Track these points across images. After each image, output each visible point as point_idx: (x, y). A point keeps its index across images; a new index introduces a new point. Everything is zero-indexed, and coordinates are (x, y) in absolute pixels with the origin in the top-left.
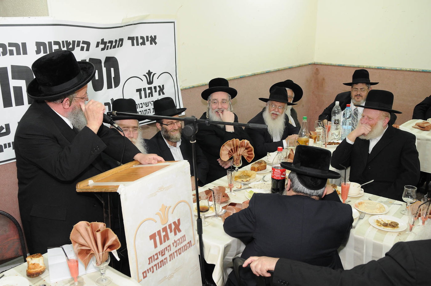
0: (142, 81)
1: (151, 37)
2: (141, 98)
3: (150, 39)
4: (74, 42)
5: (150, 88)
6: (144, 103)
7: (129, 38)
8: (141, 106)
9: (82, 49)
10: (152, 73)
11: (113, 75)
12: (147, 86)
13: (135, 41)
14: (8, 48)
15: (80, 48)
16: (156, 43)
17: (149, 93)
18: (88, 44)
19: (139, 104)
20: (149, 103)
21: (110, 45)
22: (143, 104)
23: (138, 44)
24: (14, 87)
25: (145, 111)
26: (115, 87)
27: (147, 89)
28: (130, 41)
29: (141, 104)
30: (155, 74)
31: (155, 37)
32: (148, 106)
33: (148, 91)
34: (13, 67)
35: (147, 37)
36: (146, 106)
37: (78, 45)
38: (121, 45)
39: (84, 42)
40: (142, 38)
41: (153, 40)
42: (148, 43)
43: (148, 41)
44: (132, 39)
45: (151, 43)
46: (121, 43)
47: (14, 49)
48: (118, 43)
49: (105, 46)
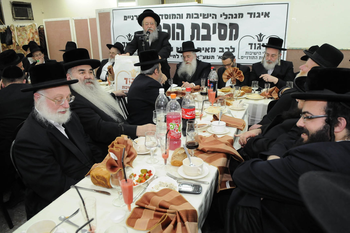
0: (254, 39)
2: (251, 48)
3: (264, 14)
4: (208, 14)
5: (259, 44)
7: (248, 13)
8: (250, 53)
9: (213, 18)
10: (263, 35)
11: (234, 33)
12: (257, 42)
13: (253, 15)
14: (177, 16)
16: (268, 17)
17: (258, 47)
18: (216, 15)
20: (257, 53)
21: (231, 16)
22: (252, 53)
23: (254, 17)
24: (177, 32)
25: (253, 57)
26: (235, 40)
27: (257, 44)
28: (249, 15)
30: (265, 36)
31: (269, 13)
32: (256, 54)
34: (177, 24)
35: (262, 13)
36: (254, 54)
37: (210, 16)
38: (242, 17)
39: (213, 14)
40: (259, 13)
41: (267, 15)
42: (262, 17)
43: (263, 15)
44: (251, 14)
45: (265, 17)
46: (241, 15)
47: (179, 16)
48: (238, 16)
49: (227, 17)
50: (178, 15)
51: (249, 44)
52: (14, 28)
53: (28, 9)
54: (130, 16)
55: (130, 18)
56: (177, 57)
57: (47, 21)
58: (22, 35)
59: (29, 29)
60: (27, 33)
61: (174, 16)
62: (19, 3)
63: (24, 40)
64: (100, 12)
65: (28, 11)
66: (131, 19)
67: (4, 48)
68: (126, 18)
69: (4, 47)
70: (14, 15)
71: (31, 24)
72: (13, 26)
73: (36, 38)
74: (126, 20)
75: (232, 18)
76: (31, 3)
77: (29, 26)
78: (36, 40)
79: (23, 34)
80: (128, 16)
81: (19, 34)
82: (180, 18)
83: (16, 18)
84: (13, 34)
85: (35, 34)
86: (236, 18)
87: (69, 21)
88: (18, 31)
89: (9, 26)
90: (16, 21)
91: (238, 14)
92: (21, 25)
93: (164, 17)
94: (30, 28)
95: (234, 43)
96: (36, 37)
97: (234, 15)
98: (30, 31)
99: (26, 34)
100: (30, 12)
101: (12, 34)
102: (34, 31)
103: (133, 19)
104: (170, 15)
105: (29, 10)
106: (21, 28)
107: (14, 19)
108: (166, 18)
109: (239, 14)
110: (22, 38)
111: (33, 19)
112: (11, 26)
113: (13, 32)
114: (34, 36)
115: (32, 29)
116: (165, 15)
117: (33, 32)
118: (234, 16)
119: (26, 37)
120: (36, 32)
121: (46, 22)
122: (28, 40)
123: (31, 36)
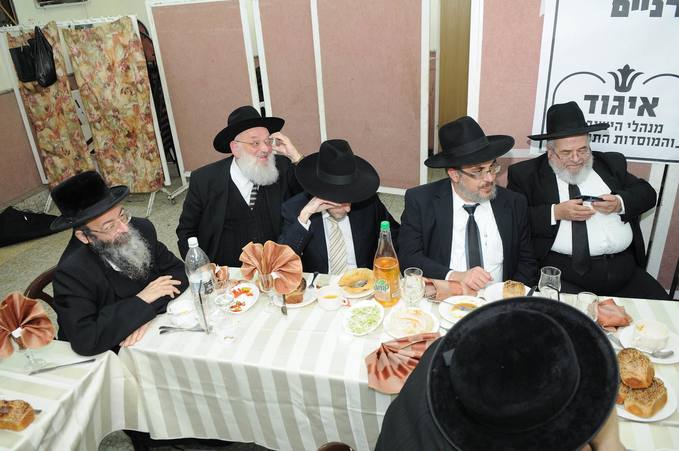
52: (58, 33)
55: (645, 7)
57: (156, 5)
58: (85, 53)
59: (110, 36)
60: (103, 46)
63: (94, 68)
66: (648, 12)
67: (26, 92)
68: (621, 9)
69: (29, 90)
71: (116, 19)
72: (55, 27)
73: (137, 63)
74: (625, 14)
77: (112, 23)
78: (138, 67)
79: (92, 50)
81: (75, 51)
84: (57, 51)
85: (132, 49)
88: (70, 40)
89: (41, 28)
90: (45, 7)
92: (81, 22)
94: (114, 30)
96: (136, 60)
98: (116, 41)
99: (101, 50)
101: (54, 51)
102: (127, 39)
103: (656, 14)
106: (80, 33)
107: (39, 2)
110: (87, 63)
112: (47, 28)
113: (57, 45)
114: (130, 55)
115: (122, 32)
117: (126, 43)
119: (99, 59)
120: (136, 42)
122: (110, 68)
123: (120, 54)
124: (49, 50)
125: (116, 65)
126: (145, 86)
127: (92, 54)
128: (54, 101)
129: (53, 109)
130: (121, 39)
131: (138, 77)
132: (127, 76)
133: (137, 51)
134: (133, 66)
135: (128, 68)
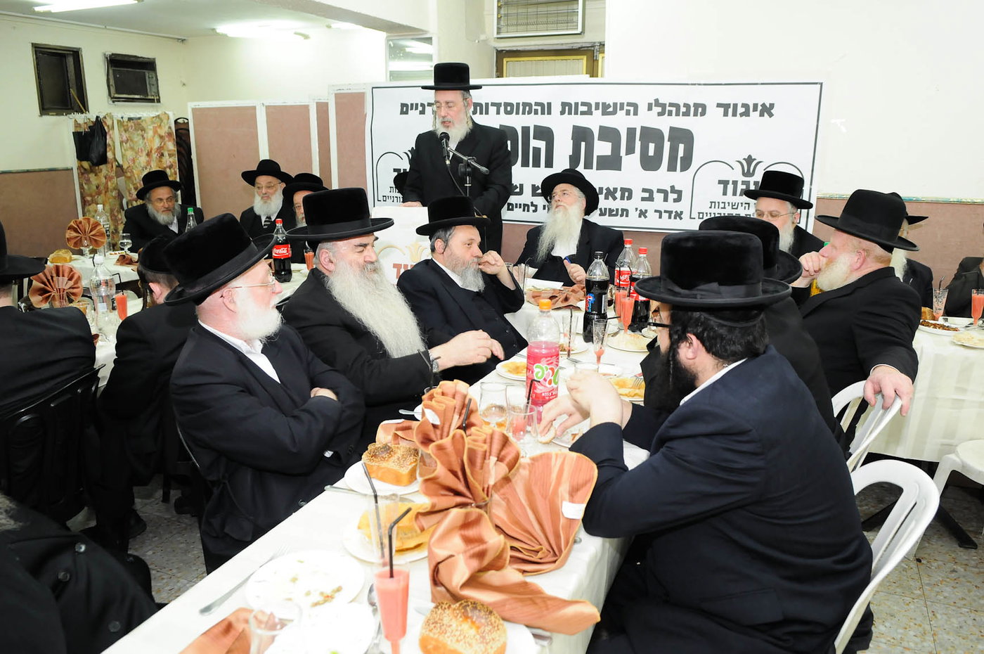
0: (733, 169)
1: (763, 105)
2: (725, 193)
3: (760, 108)
4: (615, 104)
5: (745, 183)
6: (729, 203)
7: (719, 105)
8: (722, 206)
9: (628, 113)
10: (755, 159)
11: (681, 153)
12: (741, 178)
13: (730, 111)
14: (534, 107)
15: (624, 112)
16: (771, 115)
18: (635, 106)
19: (719, 203)
20: (740, 205)
21: (674, 109)
22: (727, 205)
23: (734, 114)
24: (534, 148)
26: (683, 170)
27: (739, 183)
28: (721, 110)
29: (725, 203)
30: (760, 162)
31: (772, 106)
32: (737, 208)
33: (741, 187)
34: (535, 126)
35: (755, 106)
36: (732, 209)
37: (622, 108)
38: (703, 114)
39: (629, 104)
40: (745, 106)
41: (767, 110)
42: (755, 115)
43: (757, 111)
44: (725, 107)
45: (762, 115)
46: (700, 109)
47: (539, 108)
48: (692, 109)
49: (664, 109)
50: (537, 104)
51: (720, 182)
52: (113, 123)
53: (147, 74)
54: (417, 105)
55: (417, 109)
56: (532, 208)
57: (197, 107)
58: (131, 140)
59: (151, 127)
60: (145, 135)
61: (527, 108)
62: (126, 59)
63: (137, 153)
64: (339, 92)
65: (147, 78)
66: (418, 111)
67: (83, 171)
68: (405, 110)
69: (85, 169)
70: (111, 87)
71: (157, 114)
72: (112, 118)
73: (168, 151)
74: (406, 113)
75: (678, 114)
76: (154, 59)
77: (153, 117)
79: (137, 138)
80: (412, 105)
81: (125, 138)
82: (543, 113)
83: (116, 96)
84: (110, 137)
85: (167, 139)
86: (687, 114)
87: (254, 108)
88: (122, 129)
89: (101, 117)
90: (116, 103)
91: (692, 105)
92: (132, 116)
93: (502, 109)
94: (154, 123)
95: (680, 179)
96: (167, 148)
97: (682, 105)
98: (155, 132)
99: (144, 138)
100: (151, 83)
101: (108, 137)
102: (163, 131)
103: (422, 112)
104: (518, 104)
105: (149, 78)
106: (131, 124)
107: (112, 98)
108: (507, 113)
109: (694, 104)
110: (132, 148)
111: (159, 101)
112: (105, 117)
113: (111, 132)
114: (164, 144)
115: (160, 125)
116: (506, 104)
117: (163, 134)
118: (683, 109)
119: (141, 146)
120: (170, 134)
121: (194, 110)
122: (148, 155)
123: (157, 143)
124: (104, 134)
125: (153, 152)
126: (173, 171)
127: (136, 142)
128: (104, 180)
129: (102, 188)
130: (159, 130)
131: (168, 162)
132: (160, 161)
133: (169, 141)
134: (166, 154)
135: (162, 155)
